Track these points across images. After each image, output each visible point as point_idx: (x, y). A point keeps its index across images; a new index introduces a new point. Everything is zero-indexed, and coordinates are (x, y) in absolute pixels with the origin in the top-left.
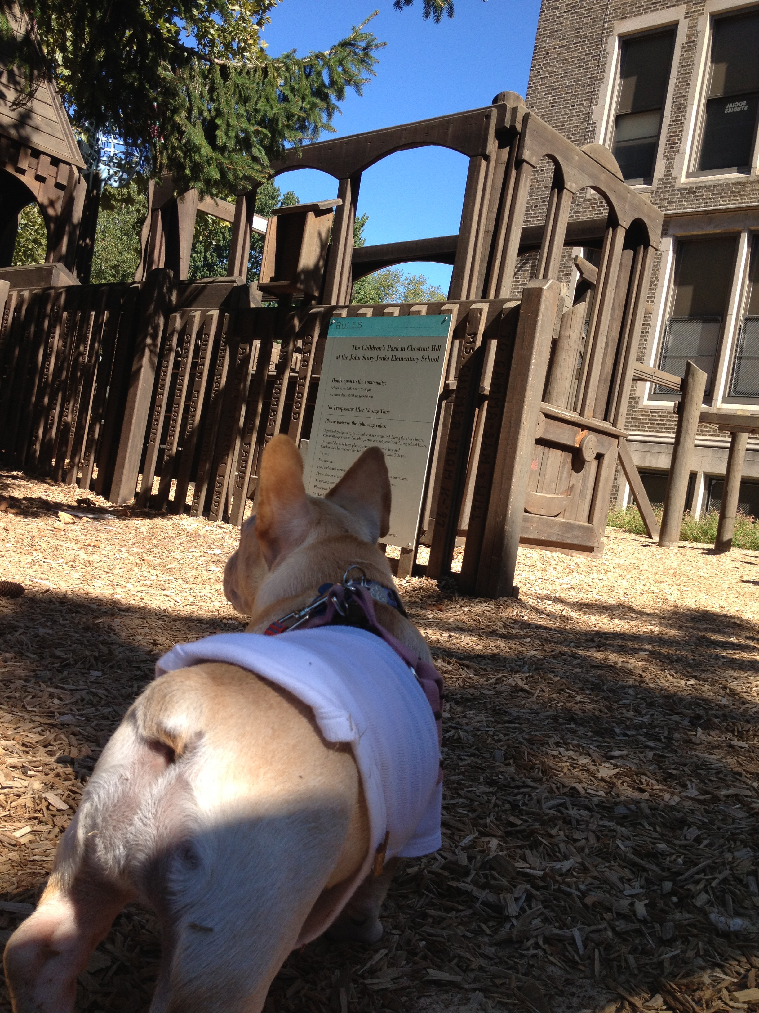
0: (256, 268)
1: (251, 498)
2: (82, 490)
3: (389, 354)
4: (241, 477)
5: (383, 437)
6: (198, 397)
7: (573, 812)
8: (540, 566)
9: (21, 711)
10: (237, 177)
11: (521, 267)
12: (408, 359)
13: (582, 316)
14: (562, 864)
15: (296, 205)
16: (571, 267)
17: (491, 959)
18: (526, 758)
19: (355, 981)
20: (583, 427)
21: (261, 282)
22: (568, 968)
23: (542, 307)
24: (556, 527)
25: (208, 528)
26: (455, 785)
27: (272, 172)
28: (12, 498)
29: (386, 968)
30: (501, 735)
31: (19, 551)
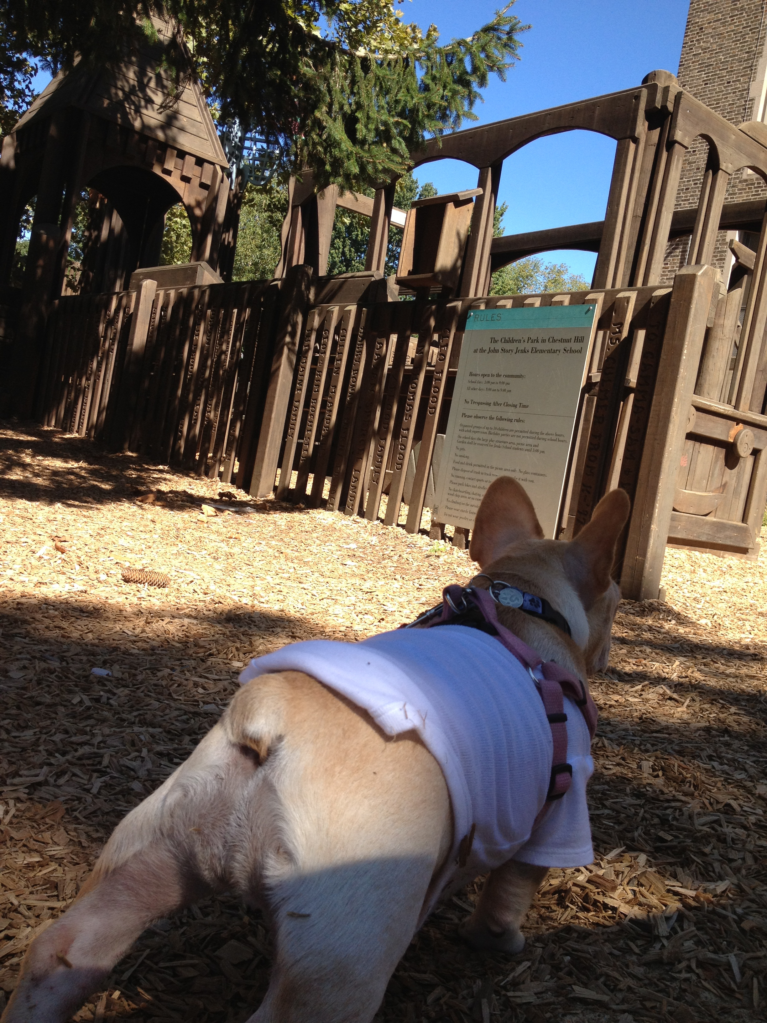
0: (394, 262)
1: (386, 492)
2: (224, 484)
3: (529, 346)
4: (377, 472)
5: (521, 432)
6: (335, 392)
7: (728, 830)
8: (688, 567)
9: (167, 699)
10: (376, 170)
11: (670, 253)
12: (549, 351)
13: (737, 303)
14: (717, 884)
15: (435, 197)
16: (726, 251)
17: (640, 980)
18: (676, 771)
19: (497, 993)
20: (738, 421)
21: (398, 276)
22: (723, 996)
23: (696, 294)
24: (707, 527)
25: (344, 522)
26: (600, 795)
27: (412, 163)
28: (159, 491)
29: (529, 980)
30: (649, 746)
31: (165, 542)
